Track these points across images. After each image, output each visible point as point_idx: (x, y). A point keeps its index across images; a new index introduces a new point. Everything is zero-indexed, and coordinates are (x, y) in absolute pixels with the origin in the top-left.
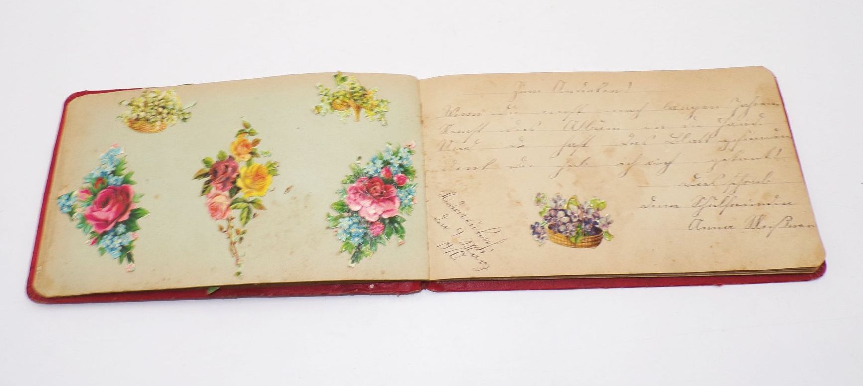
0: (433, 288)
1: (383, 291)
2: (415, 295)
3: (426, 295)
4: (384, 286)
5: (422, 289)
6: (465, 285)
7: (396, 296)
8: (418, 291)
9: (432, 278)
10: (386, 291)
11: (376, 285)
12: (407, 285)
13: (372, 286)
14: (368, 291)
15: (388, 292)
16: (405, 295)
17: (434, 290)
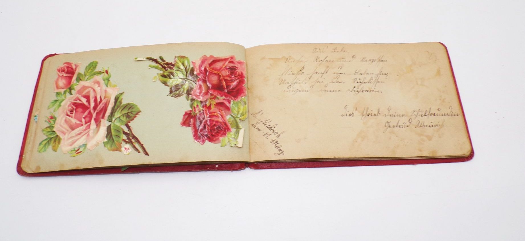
0: (252, 167)
1: (223, 169)
2: (242, 171)
3: (248, 171)
4: (224, 166)
5: (246, 168)
6: (271, 165)
7: (230, 172)
8: (243, 168)
9: (252, 161)
10: (225, 169)
11: (219, 165)
12: (238, 165)
13: (217, 166)
14: (215, 169)
15: (226, 169)
16: (236, 171)
17: (253, 168)
